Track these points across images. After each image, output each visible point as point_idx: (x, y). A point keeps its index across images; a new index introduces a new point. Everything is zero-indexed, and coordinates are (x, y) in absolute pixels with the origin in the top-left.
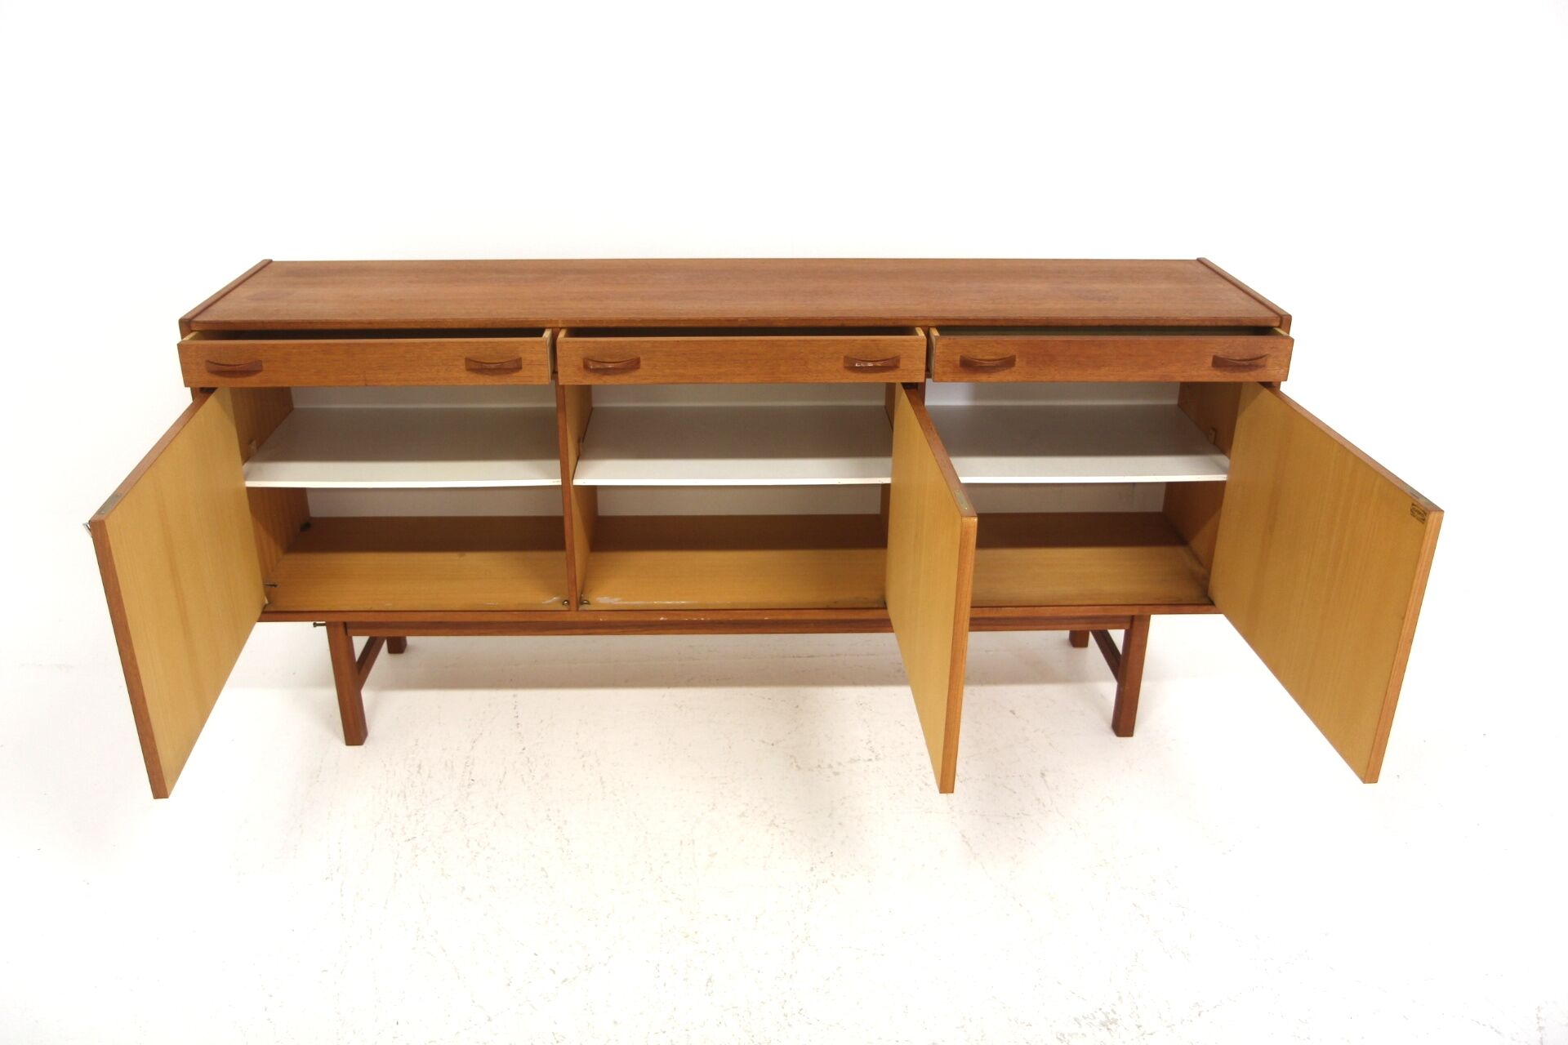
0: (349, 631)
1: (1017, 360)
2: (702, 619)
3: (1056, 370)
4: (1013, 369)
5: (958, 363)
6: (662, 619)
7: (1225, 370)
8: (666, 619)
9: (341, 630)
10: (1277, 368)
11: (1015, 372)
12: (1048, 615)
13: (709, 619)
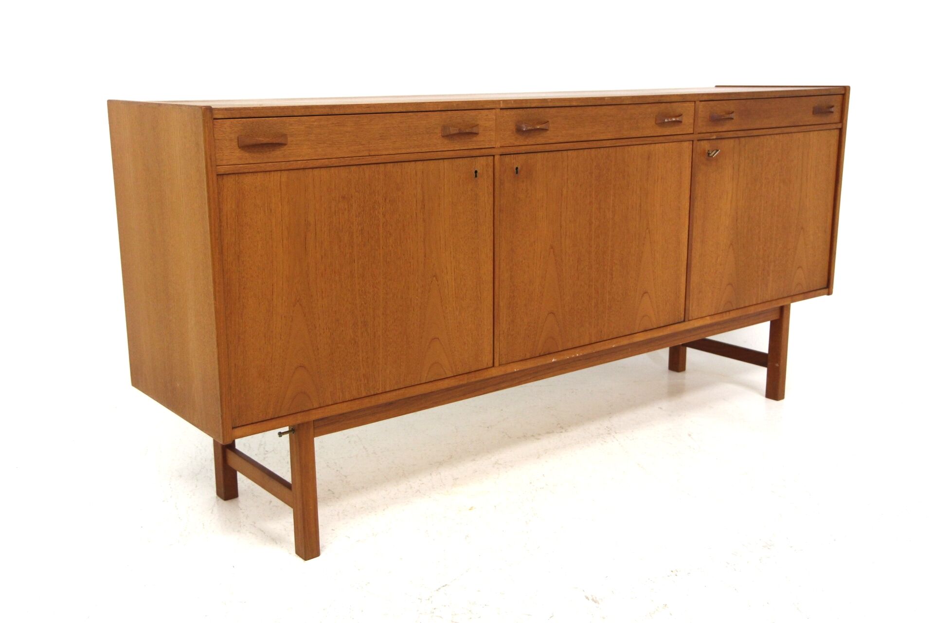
0: (313, 432)
1: (735, 114)
4: (733, 121)
5: (709, 118)
6: (553, 360)
7: (818, 117)
8: (556, 360)
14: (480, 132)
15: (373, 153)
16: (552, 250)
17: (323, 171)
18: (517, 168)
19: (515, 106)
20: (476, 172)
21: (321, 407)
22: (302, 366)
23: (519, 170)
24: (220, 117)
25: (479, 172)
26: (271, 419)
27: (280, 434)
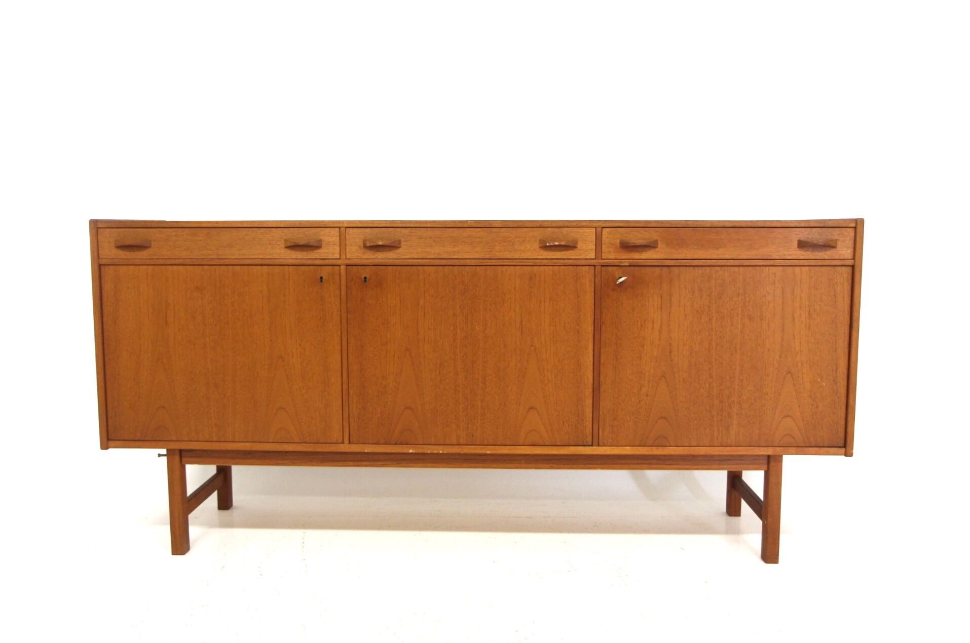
0: (184, 459)
1: (659, 243)
2: (441, 452)
3: (687, 250)
4: (657, 249)
5: (618, 245)
6: (411, 451)
7: (808, 251)
8: (414, 451)
9: (177, 458)
10: (845, 249)
11: (658, 252)
12: (702, 453)
13: (445, 452)
14: (323, 245)
15: (220, 257)
16: (408, 352)
17: (181, 268)
18: (365, 278)
19: (359, 225)
20: (321, 278)
21: (178, 441)
22: (163, 407)
23: (367, 280)
24: (102, 226)
25: (324, 278)
26: (139, 440)
27: (160, 455)
